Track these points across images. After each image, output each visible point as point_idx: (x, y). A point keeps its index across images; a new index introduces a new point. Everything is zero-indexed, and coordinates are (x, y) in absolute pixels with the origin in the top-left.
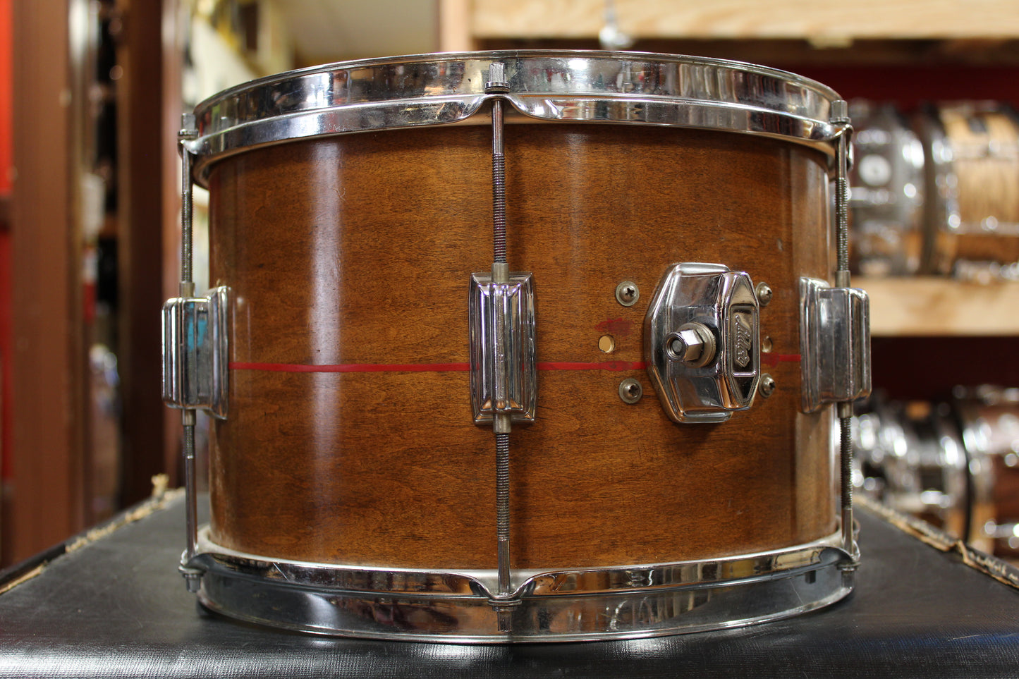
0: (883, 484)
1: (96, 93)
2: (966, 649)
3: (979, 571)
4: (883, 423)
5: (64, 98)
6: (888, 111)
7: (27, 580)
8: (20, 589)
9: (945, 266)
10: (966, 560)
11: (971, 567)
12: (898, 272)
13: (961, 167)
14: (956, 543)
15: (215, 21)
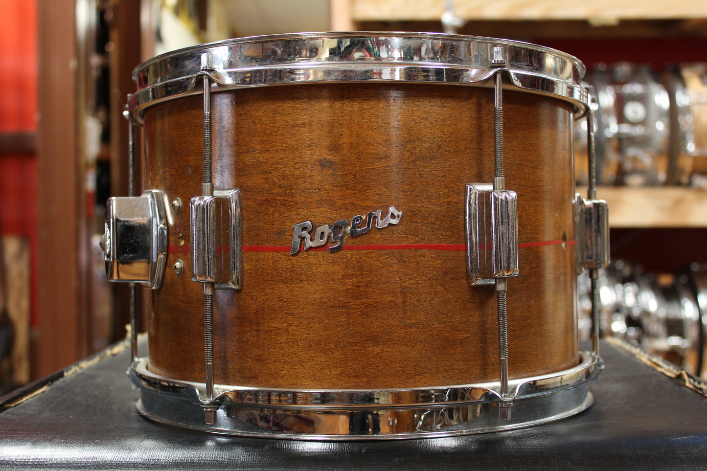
0: (641, 331)
1: (95, 60)
2: (682, 446)
3: (696, 392)
4: (640, 288)
5: (72, 64)
6: (645, 70)
7: (36, 395)
8: (31, 401)
9: (685, 179)
10: (688, 384)
11: (691, 389)
12: (651, 183)
13: (696, 109)
14: (681, 372)
15: (177, 11)
